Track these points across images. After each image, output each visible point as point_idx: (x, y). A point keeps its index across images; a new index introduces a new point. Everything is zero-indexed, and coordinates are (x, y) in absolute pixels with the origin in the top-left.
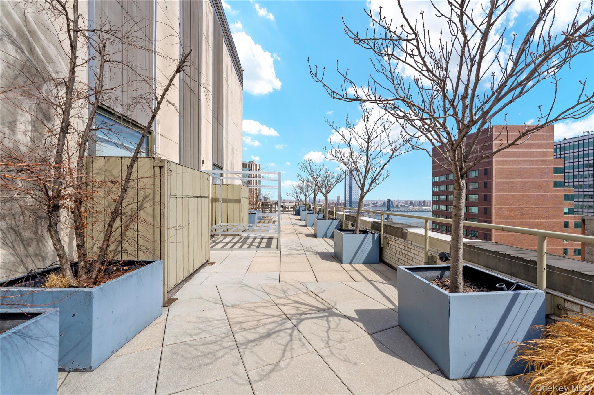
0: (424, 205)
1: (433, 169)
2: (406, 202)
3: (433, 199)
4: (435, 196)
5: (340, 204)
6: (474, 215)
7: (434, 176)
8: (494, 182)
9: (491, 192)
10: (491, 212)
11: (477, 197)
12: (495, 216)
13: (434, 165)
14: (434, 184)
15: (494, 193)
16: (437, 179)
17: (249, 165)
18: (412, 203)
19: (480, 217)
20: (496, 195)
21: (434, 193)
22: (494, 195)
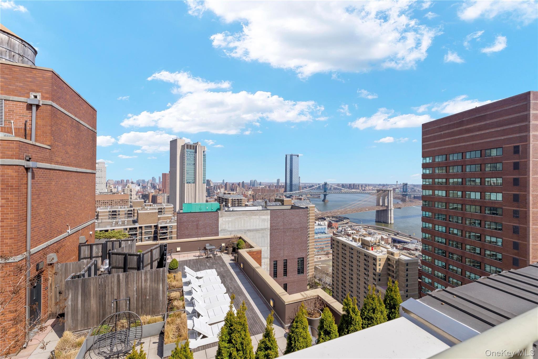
0: (353, 187)
1: (423, 149)
2: (338, 185)
3: (424, 183)
4: (427, 180)
5: (280, 187)
6: (495, 203)
7: (424, 156)
8: (531, 162)
9: (526, 175)
10: (526, 199)
11: (500, 181)
12: (533, 204)
13: (424, 144)
14: (425, 166)
15: (531, 176)
16: (428, 160)
17: (194, 146)
18: (343, 186)
19: (504, 206)
20: (533, 178)
21: (424, 176)
22: (531, 179)
